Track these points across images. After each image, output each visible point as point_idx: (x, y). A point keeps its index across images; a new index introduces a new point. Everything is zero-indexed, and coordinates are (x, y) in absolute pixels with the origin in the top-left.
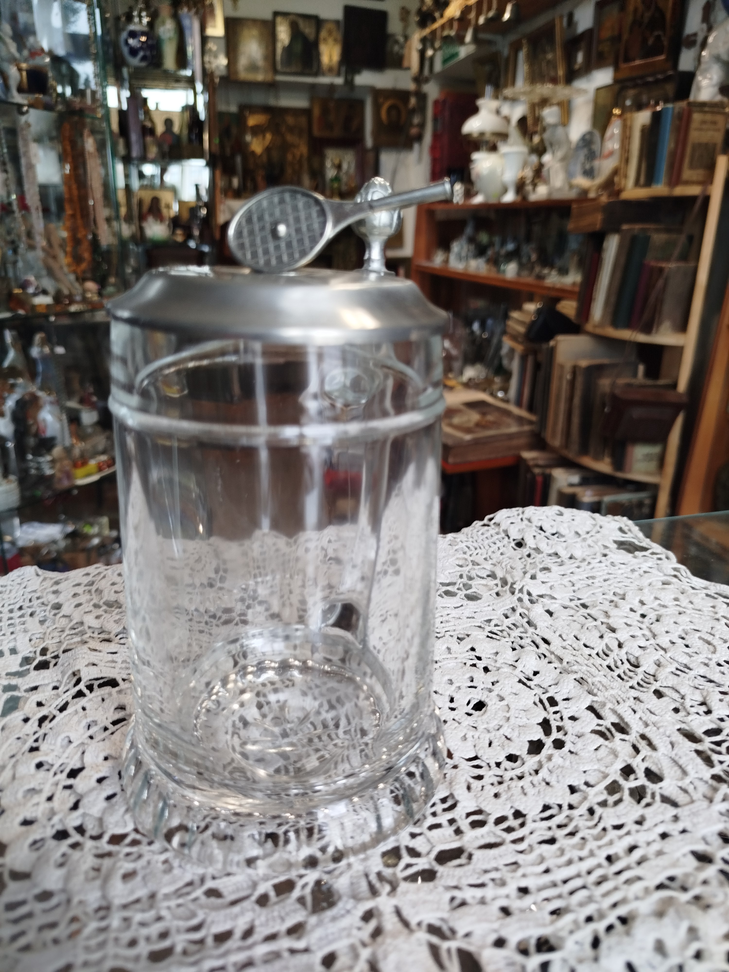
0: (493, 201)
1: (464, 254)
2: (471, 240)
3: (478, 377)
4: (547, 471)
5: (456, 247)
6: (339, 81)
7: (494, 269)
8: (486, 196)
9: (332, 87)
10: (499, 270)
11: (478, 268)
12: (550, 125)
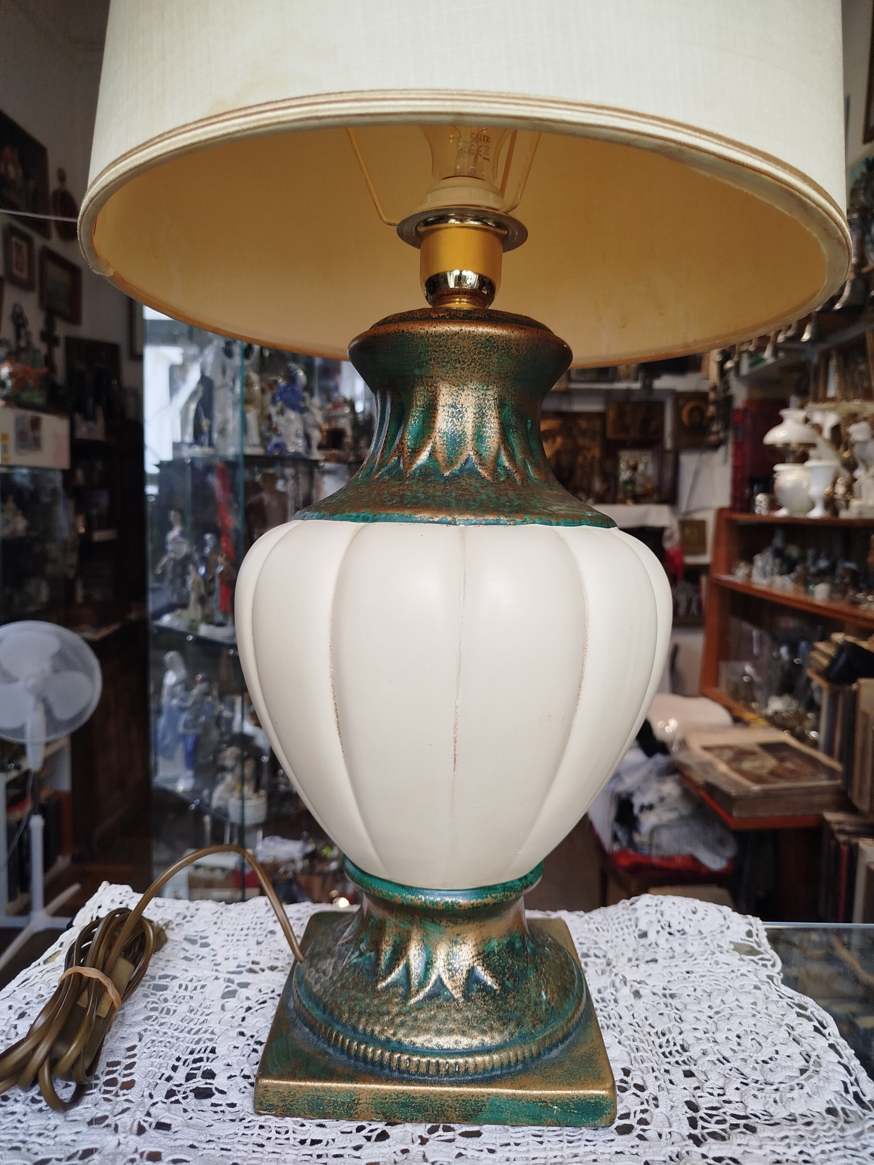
0: (799, 515)
1: (768, 568)
2: (779, 554)
3: (787, 711)
4: (854, 840)
5: (759, 561)
6: (637, 386)
7: (802, 589)
8: (791, 511)
9: (629, 392)
10: (807, 592)
11: (783, 586)
12: (860, 442)
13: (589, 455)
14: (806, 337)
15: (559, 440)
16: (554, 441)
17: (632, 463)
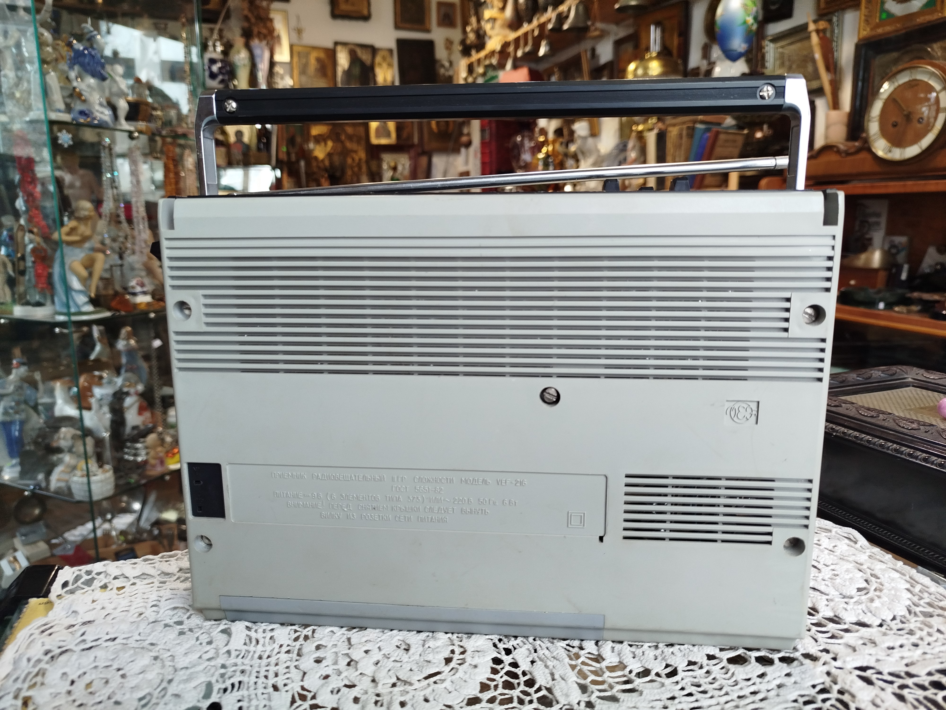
13: (357, 158)
14: (542, 52)
15: (330, 144)
16: (326, 144)
17: (392, 164)
